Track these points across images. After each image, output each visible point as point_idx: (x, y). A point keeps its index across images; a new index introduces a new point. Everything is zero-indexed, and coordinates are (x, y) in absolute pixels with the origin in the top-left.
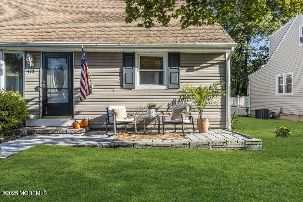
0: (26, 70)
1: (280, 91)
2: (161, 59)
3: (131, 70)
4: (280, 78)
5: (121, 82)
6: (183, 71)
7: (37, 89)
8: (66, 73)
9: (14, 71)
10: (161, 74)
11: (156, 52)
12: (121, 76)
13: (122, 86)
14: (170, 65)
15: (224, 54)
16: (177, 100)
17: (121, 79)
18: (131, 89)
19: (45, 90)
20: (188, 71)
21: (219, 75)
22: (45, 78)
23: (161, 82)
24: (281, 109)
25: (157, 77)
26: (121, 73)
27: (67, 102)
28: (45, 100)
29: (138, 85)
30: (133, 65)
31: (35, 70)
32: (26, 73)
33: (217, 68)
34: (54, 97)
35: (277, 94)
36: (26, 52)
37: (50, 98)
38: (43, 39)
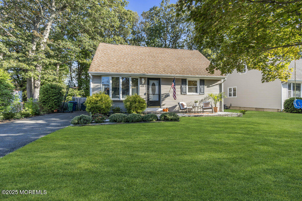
0: (140, 86)
1: (230, 95)
2: (196, 81)
3: (185, 86)
4: (230, 89)
5: (181, 92)
6: (205, 87)
7: (145, 94)
8: (157, 87)
9: (134, 86)
10: (196, 88)
11: (195, 79)
12: (181, 89)
13: (181, 93)
14: (200, 84)
15: (221, 80)
16: (203, 99)
17: (181, 90)
18: (185, 95)
19: (148, 95)
20: (207, 87)
21: (219, 89)
22: (148, 89)
23: (196, 92)
24: (231, 104)
25: (194, 89)
26: (181, 87)
27: (158, 100)
28: (148, 100)
29: (188, 93)
30: (186, 84)
31: (144, 86)
32: (140, 87)
33: (218, 86)
34: (153, 98)
35: (228, 97)
36: (141, 78)
37: (151, 98)
38: (150, 72)
